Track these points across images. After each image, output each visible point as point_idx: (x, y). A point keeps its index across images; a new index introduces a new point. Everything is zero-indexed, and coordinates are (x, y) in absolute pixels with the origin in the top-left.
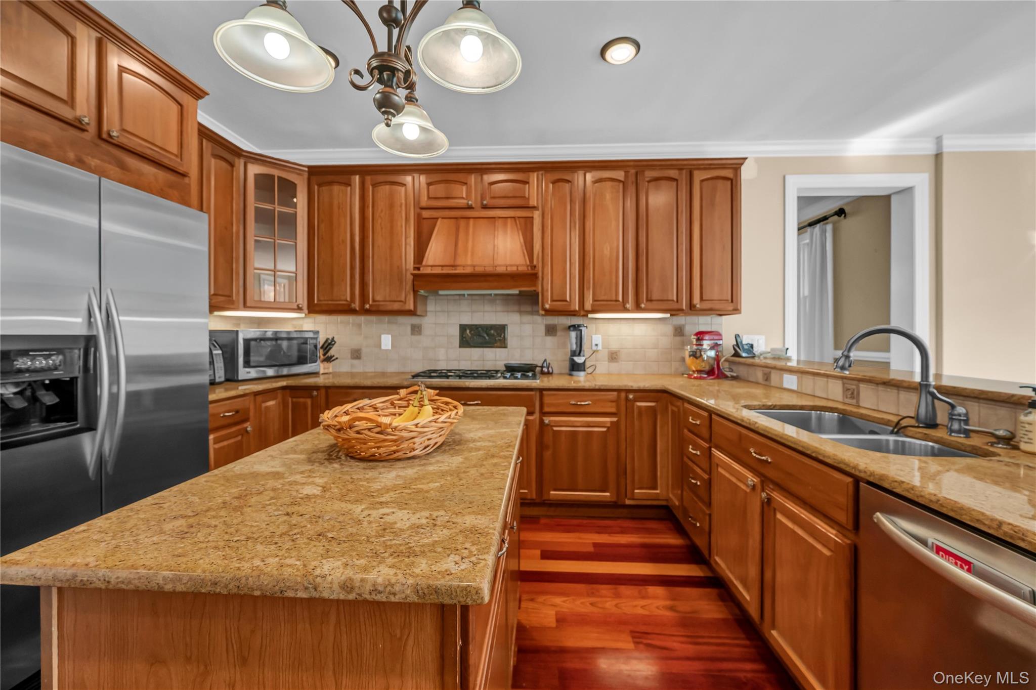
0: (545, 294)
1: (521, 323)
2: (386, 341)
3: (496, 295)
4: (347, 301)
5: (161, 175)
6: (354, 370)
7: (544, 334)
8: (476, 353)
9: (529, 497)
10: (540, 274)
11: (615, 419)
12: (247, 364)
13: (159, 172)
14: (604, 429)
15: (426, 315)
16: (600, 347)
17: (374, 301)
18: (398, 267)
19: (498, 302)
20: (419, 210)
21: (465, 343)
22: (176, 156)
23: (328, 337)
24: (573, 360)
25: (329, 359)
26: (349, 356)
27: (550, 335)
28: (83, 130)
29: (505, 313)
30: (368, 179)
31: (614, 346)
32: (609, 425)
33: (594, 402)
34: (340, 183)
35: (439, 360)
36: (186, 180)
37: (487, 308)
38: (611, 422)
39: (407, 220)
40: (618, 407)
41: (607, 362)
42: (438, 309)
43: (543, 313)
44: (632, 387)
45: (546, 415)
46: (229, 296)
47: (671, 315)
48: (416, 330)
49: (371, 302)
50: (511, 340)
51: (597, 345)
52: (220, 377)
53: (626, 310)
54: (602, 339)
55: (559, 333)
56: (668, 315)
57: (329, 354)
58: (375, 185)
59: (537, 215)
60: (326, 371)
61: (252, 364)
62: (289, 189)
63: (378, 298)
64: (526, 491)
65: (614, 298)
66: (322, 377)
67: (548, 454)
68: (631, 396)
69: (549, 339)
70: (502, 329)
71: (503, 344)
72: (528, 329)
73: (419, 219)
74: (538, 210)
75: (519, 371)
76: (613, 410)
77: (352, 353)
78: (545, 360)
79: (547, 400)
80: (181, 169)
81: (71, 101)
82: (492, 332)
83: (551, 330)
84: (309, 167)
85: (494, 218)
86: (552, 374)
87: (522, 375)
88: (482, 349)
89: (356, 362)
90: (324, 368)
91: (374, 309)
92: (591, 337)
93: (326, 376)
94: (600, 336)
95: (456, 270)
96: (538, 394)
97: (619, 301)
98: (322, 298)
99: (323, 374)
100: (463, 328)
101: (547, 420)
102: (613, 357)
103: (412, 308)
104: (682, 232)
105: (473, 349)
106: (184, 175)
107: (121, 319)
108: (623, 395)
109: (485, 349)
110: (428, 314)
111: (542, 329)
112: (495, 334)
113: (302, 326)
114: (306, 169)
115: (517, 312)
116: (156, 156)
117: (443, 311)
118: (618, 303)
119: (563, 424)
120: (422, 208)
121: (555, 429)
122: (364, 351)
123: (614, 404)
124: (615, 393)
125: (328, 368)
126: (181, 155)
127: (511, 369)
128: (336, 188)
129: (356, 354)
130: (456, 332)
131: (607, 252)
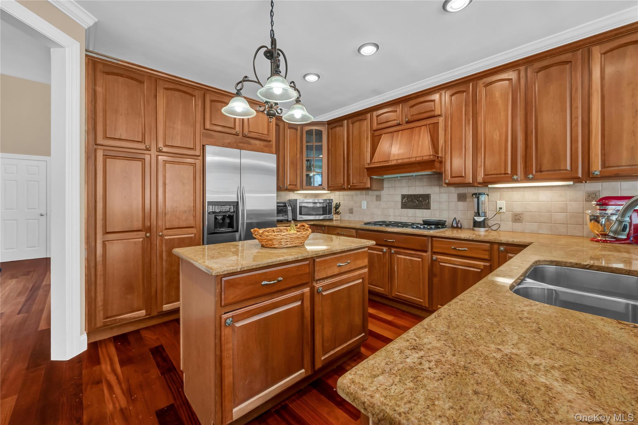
0: (446, 173)
1: (440, 193)
2: (364, 205)
3: (416, 176)
4: (341, 184)
5: (262, 143)
6: (351, 219)
7: (457, 200)
8: (411, 212)
9: (424, 305)
10: (444, 160)
11: (488, 264)
12: (301, 214)
13: (261, 142)
14: (479, 270)
15: (383, 190)
16: (504, 210)
17: (352, 183)
18: (363, 164)
19: (425, 180)
20: (373, 132)
21: (404, 206)
22: (267, 135)
23: (337, 202)
24: (474, 219)
25: (337, 213)
26: (348, 212)
27: (462, 201)
28: (238, 135)
29: (429, 186)
30: (350, 121)
31: (518, 209)
32: (482, 267)
33: (470, 249)
34: (339, 126)
35: (390, 216)
36: (271, 143)
37: (418, 183)
38: (484, 266)
39: (367, 138)
40: (491, 255)
41: (511, 222)
42: (390, 186)
43: (446, 185)
44: (501, 241)
45: (436, 254)
46: (296, 185)
47: (574, 182)
48: (378, 198)
49: (351, 184)
50: (433, 205)
51: (501, 208)
52: (290, 219)
53: (517, 181)
54: (506, 204)
55: (468, 200)
56: (571, 183)
57: (338, 210)
58: (352, 123)
59: (441, 120)
60: (337, 219)
61: (302, 214)
62: (319, 134)
63: (354, 182)
64: (422, 301)
65: (503, 172)
66: (334, 222)
67: (436, 280)
68: (502, 248)
69: (460, 203)
70: (427, 197)
71: (428, 207)
72: (444, 197)
73: (373, 137)
74: (442, 117)
75: (433, 225)
76: (487, 257)
77: (349, 210)
78: (455, 218)
79: (435, 244)
80: (269, 139)
81: (234, 128)
82: (420, 199)
83: (462, 197)
84: (327, 121)
85: (413, 128)
86: (461, 228)
87: (435, 227)
88: (414, 210)
89: (351, 215)
90: (336, 218)
91: (352, 188)
92: (496, 202)
93: (336, 221)
94: (504, 201)
95: (388, 163)
96: (430, 239)
97: (508, 174)
98: (332, 184)
99: (335, 220)
100: (403, 196)
101: (435, 257)
102: (517, 218)
103: (369, 186)
104: (577, 107)
105: (409, 210)
106: (270, 141)
107: (247, 195)
108: (496, 246)
109: (416, 210)
110: (384, 189)
111: (455, 196)
112: (422, 200)
113: (330, 197)
114: (326, 123)
115: (437, 185)
116: (260, 137)
117: (392, 187)
118: (507, 175)
119: (446, 262)
120: (374, 131)
121: (441, 264)
122: (354, 209)
123: (487, 253)
124: (488, 244)
125: (338, 218)
126: (268, 134)
127: (427, 223)
128: (338, 129)
129: (351, 211)
130: (399, 199)
131: (496, 137)
